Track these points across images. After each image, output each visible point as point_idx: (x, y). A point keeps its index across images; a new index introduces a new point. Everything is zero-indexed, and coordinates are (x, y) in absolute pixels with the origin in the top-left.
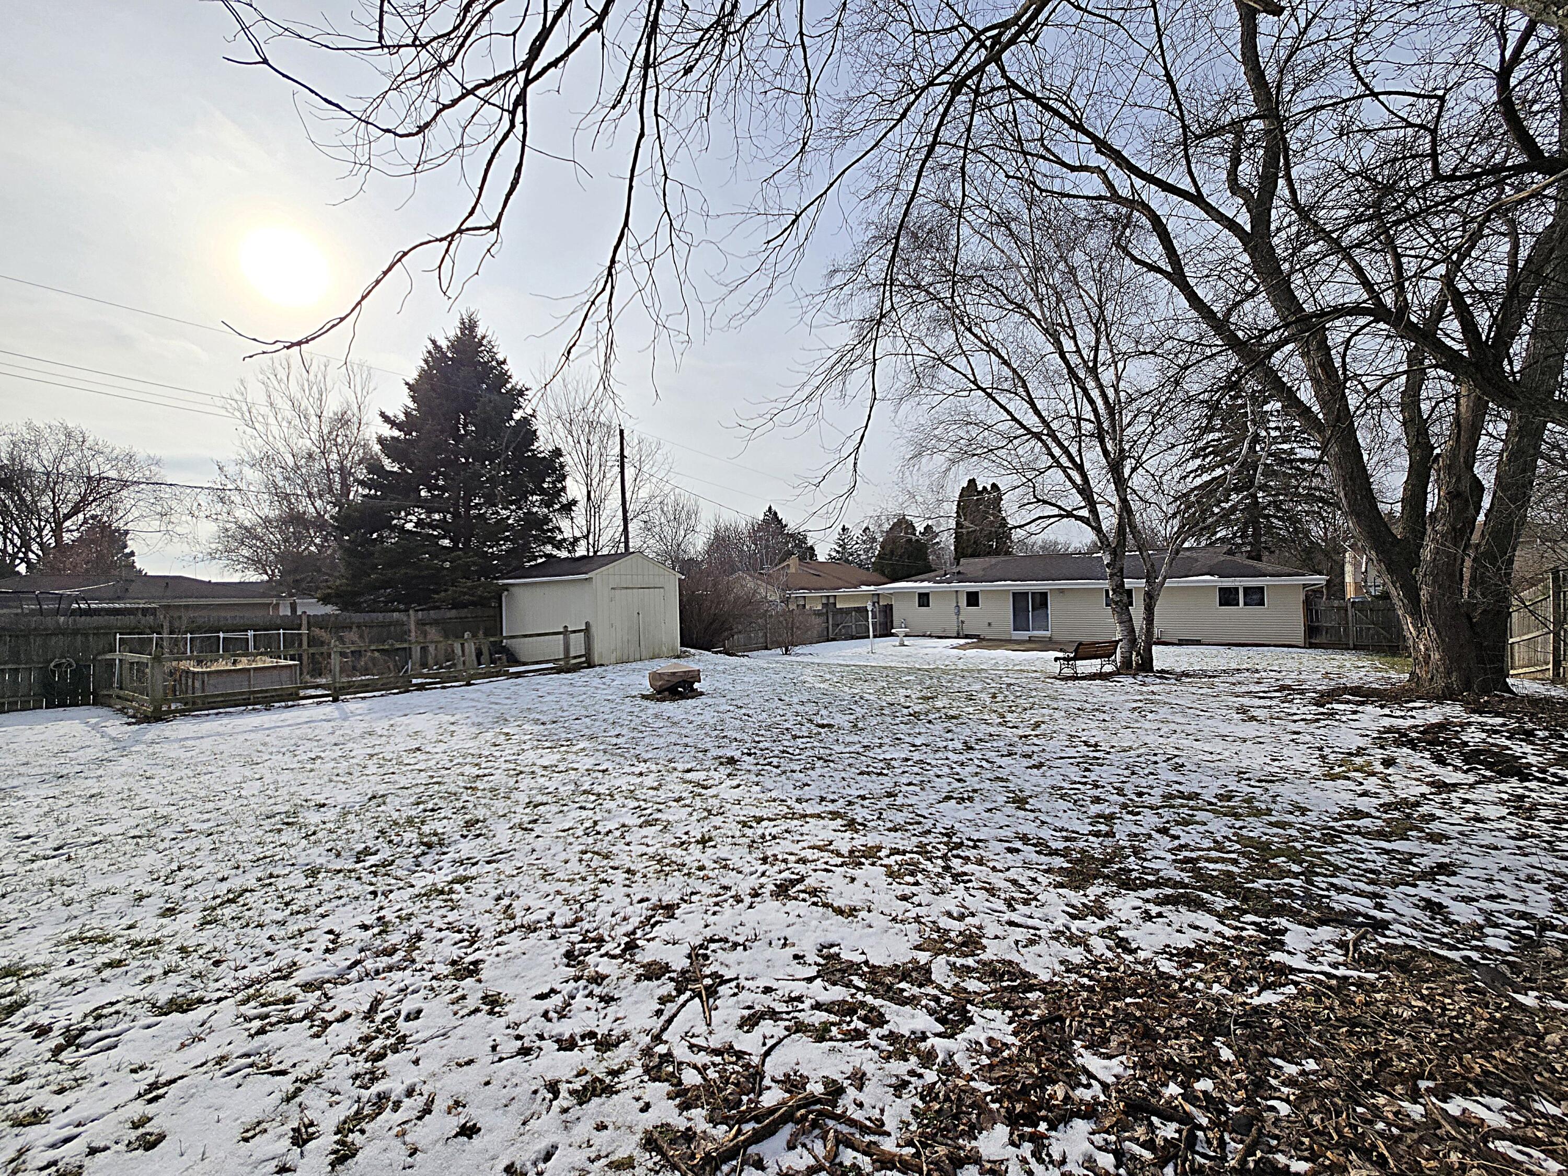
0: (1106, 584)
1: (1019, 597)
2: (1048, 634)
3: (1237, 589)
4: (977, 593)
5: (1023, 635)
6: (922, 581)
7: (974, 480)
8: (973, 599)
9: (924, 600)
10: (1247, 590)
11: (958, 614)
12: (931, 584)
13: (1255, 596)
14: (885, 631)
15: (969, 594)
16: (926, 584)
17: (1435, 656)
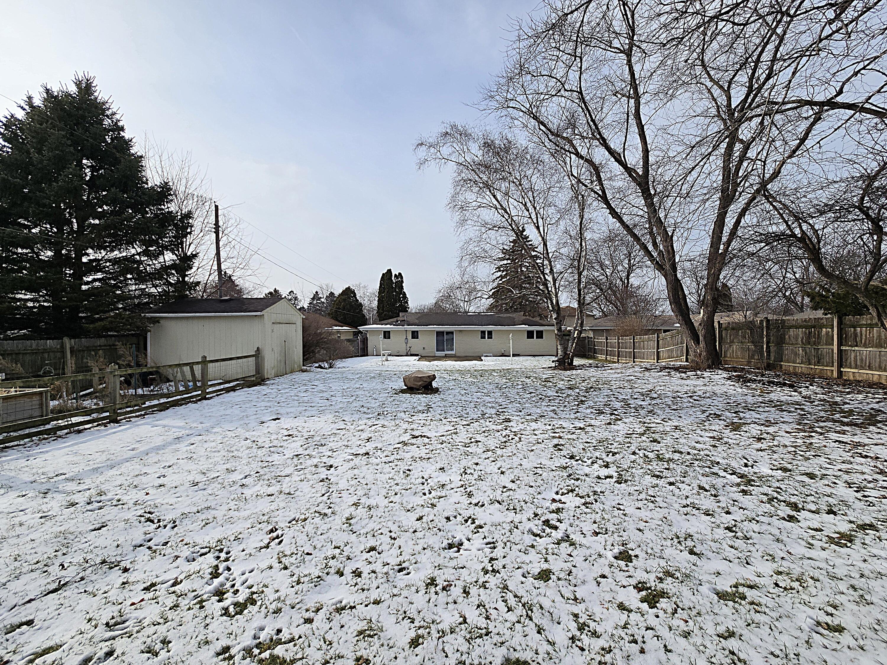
0: (555, 328)
1: (439, 334)
2: (453, 352)
3: (533, 332)
4: (417, 332)
5: (442, 354)
6: (386, 324)
7: (390, 270)
8: (415, 335)
9: (387, 335)
10: (537, 332)
11: (407, 343)
12: (392, 326)
13: (540, 335)
14: (364, 353)
15: (413, 332)
16: (388, 326)
17: (704, 354)
